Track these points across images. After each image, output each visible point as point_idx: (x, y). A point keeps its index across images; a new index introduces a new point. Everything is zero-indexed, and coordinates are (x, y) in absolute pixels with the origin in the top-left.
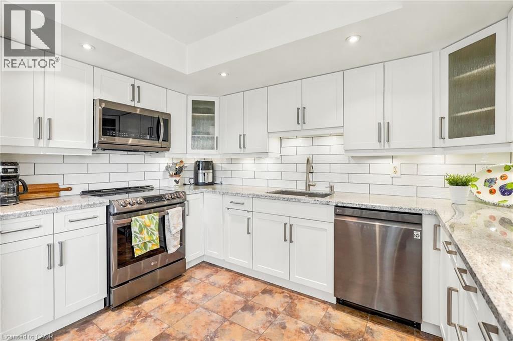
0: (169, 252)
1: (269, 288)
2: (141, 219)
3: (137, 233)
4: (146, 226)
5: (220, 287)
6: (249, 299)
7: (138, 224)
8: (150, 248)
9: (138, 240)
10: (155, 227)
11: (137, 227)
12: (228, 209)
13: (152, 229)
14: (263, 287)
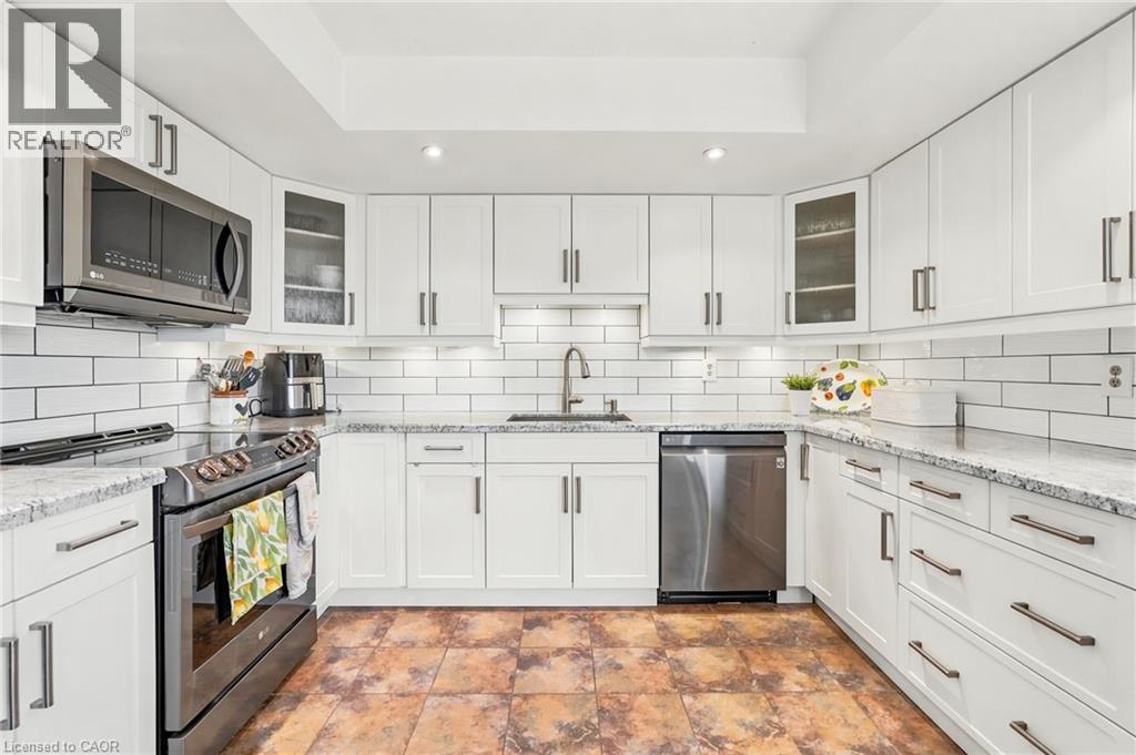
0: (290, 593)
1: (529, 615)
2: (250, 513)
3: (245, 554)
4: (261, 530)
5: (430, 645)
6: (513, 646)
7: (245, 526)
8: (261, 591)
9: (245, 573)
10: (278, 529)
11: (243, 536)
12: (416, 464)
13: (271, 538)
14: (520, 617)
